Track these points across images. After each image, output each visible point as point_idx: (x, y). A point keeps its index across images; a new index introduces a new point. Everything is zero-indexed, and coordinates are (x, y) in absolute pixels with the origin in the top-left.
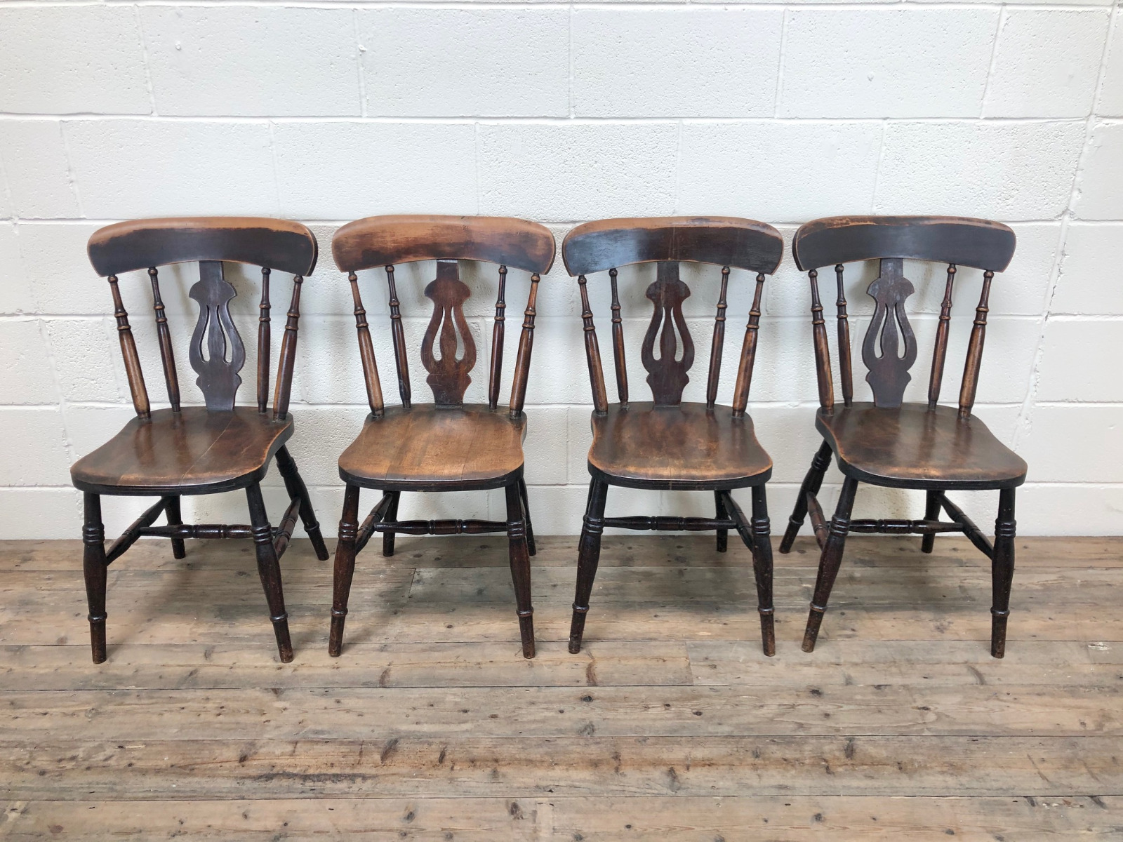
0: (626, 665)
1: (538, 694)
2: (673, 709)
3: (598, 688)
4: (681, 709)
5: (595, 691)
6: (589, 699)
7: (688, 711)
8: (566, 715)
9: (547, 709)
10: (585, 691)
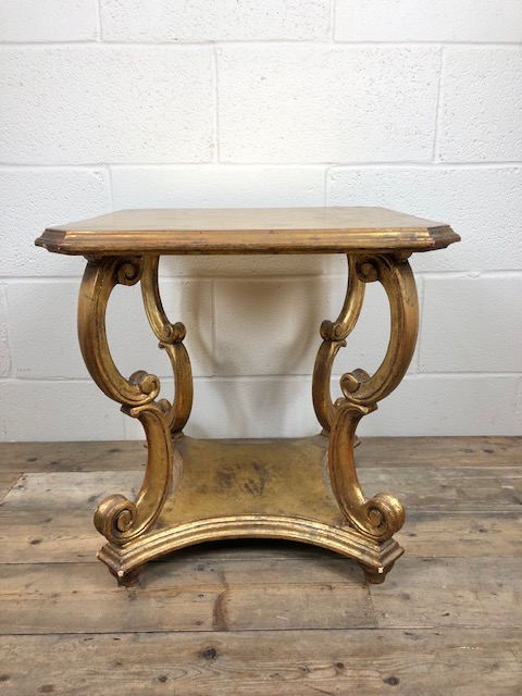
0: (274, 595)
1: (131, 646)
2: (349, 673)
3: (229, 634)
4: (363, 673)
5: (223, 639)
6: (210, 654)
7: (374, 678)
8: (171, 686)
9: (139, 674)
10: (208, 640)
